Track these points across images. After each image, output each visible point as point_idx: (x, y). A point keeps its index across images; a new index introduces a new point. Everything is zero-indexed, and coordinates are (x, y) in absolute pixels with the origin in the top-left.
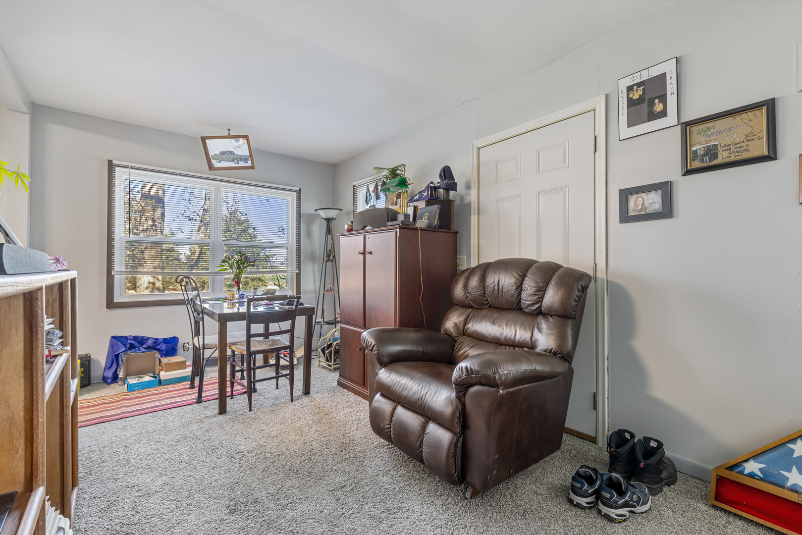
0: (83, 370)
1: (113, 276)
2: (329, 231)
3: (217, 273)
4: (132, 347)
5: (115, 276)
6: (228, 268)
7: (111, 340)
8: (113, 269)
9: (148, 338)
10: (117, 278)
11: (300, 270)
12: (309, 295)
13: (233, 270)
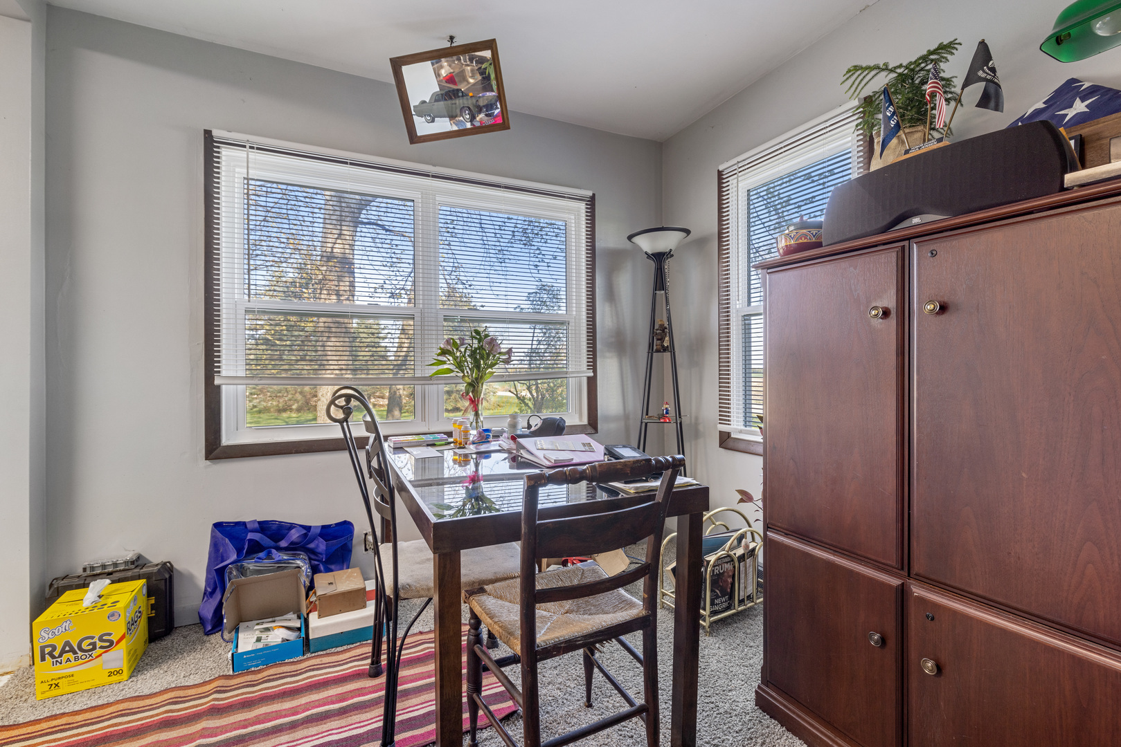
0: (153, 602)
1: (219, 387)
2: (660, 282)
3: (430, 378)
4: (255, 548)
5: (224, 388)
6: (452, 367)
7: (212, 531)
8: (219, 372)
9: (291, 526)
10: (228, 394)
11: (595, 371)
12: (613, 426)
13: (463, 372)
